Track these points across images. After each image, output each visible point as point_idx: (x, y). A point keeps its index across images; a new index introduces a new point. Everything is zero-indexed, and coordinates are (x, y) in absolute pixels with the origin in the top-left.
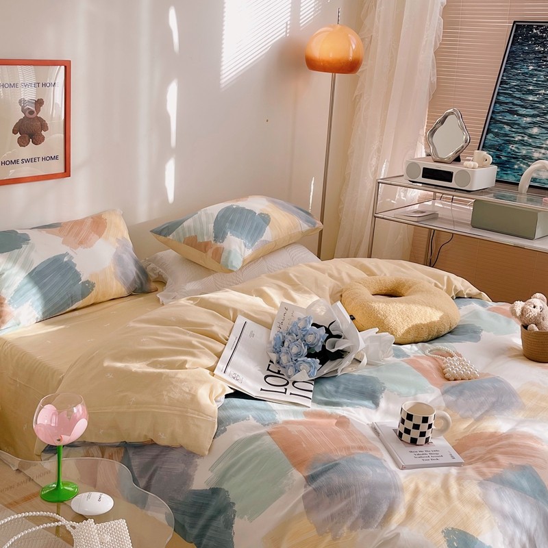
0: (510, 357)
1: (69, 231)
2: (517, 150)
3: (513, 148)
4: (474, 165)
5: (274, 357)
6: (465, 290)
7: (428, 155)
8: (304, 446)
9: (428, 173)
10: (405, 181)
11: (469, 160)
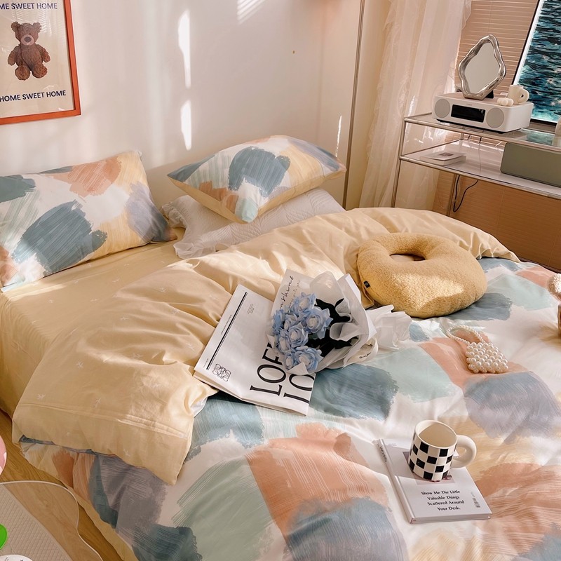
0: (544, 340)
1: (79, 177)
2: (555, 85)
3: (551, 82)
4: (509, 102)
5: (272, 340)
6: (493, 249)
7: (459, 90)
8: (289, 486)
9: (458, 111)
10: (432, 120)
11: (504, 97)
